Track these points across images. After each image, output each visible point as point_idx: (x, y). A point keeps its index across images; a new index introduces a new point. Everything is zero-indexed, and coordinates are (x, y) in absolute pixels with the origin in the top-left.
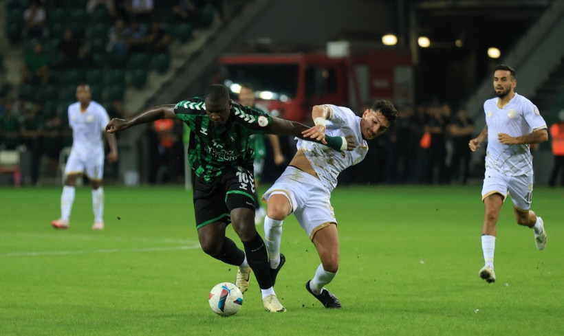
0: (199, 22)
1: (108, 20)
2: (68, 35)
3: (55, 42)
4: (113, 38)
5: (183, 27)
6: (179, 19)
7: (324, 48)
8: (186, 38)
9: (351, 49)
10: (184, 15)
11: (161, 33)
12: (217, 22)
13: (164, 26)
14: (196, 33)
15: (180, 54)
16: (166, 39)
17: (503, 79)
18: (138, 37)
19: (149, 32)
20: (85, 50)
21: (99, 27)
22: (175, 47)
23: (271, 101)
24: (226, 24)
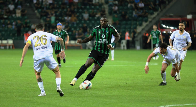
0: (155, 10)
1: (133, 9)
2: (123, 13)
3: (120, 15)
4: (134, 14)
5: (151, 11)
6: (150, 9)
7: (186, 16)
8: (152, 14)
9: (193, 17)
10: (152, 8)
11: (146, 13)
12: (160, 10)
13: (147, 11)
14: (154, 13)
15: (151, 17)
16: (147, 14)
17: (182, 26)
18: (140, 13)
19: (143, 12)
20: (127, 16)
21: (131, 11)
22: (149, 16)
23: (173, 29)
24: (162, 10)
